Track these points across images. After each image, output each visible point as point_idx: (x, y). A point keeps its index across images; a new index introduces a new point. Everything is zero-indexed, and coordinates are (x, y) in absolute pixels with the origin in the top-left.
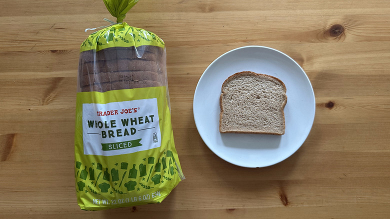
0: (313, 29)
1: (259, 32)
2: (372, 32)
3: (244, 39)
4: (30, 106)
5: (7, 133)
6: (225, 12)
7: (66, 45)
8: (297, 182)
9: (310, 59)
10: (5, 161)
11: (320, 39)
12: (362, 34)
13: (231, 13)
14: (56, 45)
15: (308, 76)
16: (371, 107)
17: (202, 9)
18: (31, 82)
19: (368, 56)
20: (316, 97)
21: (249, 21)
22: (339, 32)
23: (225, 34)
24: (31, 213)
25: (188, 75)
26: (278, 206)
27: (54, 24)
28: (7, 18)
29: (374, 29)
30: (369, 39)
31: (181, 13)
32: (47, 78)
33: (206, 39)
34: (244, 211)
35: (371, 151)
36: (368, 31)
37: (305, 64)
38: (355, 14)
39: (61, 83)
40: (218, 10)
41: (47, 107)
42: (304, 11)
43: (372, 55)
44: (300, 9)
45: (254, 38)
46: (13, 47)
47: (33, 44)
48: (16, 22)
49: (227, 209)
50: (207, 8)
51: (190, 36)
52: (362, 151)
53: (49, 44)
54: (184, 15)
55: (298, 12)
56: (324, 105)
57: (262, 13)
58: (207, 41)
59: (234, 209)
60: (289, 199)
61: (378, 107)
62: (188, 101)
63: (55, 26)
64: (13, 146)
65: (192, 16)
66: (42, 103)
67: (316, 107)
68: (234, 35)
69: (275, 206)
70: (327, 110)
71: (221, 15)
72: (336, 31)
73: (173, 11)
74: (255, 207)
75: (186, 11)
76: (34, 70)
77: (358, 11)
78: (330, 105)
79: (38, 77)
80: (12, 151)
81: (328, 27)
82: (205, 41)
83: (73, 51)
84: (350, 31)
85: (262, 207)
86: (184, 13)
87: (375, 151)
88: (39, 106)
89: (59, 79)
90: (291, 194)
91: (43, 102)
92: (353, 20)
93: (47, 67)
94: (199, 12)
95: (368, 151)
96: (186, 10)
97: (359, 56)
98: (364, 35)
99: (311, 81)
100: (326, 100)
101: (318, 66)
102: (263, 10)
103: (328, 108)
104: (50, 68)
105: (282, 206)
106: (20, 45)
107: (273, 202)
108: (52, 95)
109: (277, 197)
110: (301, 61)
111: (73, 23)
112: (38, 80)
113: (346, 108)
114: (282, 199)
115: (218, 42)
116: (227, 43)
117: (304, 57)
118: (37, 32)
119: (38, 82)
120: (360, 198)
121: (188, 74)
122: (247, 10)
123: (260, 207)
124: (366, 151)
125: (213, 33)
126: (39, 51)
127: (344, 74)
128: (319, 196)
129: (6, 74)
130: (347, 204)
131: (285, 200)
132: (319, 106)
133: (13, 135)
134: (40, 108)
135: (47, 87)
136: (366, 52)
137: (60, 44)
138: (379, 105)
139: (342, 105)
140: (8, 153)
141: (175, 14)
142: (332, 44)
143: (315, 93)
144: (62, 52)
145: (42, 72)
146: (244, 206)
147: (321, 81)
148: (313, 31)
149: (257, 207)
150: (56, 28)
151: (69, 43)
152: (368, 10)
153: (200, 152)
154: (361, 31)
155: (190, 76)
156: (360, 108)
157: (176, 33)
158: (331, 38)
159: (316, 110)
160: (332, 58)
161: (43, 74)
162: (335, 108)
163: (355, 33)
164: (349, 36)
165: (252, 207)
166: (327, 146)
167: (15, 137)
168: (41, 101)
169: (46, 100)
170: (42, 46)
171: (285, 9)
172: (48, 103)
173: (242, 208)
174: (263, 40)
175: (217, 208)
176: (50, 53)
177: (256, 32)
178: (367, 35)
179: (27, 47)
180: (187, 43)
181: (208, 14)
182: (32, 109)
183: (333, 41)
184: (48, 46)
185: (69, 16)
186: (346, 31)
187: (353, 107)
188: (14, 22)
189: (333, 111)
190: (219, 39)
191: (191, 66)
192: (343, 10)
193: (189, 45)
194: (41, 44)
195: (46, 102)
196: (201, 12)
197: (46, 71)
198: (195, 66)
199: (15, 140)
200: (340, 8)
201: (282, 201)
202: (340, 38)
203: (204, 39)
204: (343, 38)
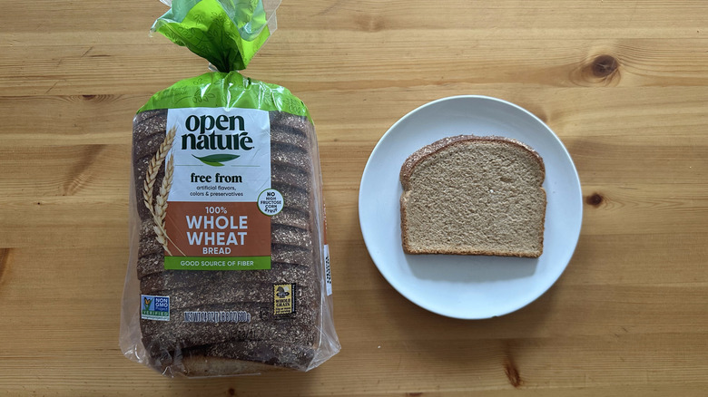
0: (562, 63)
1: (463, 68)
2: (668, 69)
3: (438, 79)
4: (40, 196)
6: (403, 31)
7: (113, 85)
8: (536, 343)
9: (557, 116)
11: (575, 81)
12: (650, 73)
13: (415, 32)
14: (94, 86)
16: (668, 204)
17: (362, 24)
18: (44, 153)
19: (661, 111)
21: (447, 47)
22: (609, 68)
23: (403, 70)
25: (336, 143)
26: (502, 388)
27: (91, 48)
28: (5, 35)
29: (671, 64)
30: (662, 83)
31: (325, 31)
32: (76, 146)
33: (369, 79)
35: (671, 285)
36: (660, 68)
38: (637, 37)
39: (99, 156)
40: (392, 28)
41: (71, 200)
42: (546, 30)
43: (668, 111)
44: (539, 27)
45: (457, 78)
46: (13, 88)
47: (50, 83)
48: (19, 44)
49: (407, 394)
50: (372, 23)
51: (340, 73)
52: (656, 285)
53: (79, 84)
54: (329, 35)
55: (536, 32)
56: (585, 199)
57: (470, 33)
58: (370, 81)
59: (420, 394)
60: (522, 375)
61: (682, 204)
63: (93, 50)
64: (5, 272)
65: (343, 37)
66: (63, 192)
68: (420, 73)
69: (496, 388)
70: (591, 209)
71: (396, 36)
72: (604, 67)
73: (310, 28)
74: (459, 390)
75: (333, 29)
76: (50, 131)
77: (642, 32)
78: (596, 200)
79: (60, 143)
80: (2, 281)
81: (589, 59)
82: (367, 81)
83: (126, 96)
84: (628, 68)
85: (472, 389)
86: (329, 32)
87: (679, 285)
88: (57, 198)
89: (95, 149)
90: (527, 366)
91: (66, 189)
92: (634, 48)
93: (76, 126)
94: (357, 30)
95: (667, 285)
96: (334, 26)
97: (645, 112)
98: (655, 74)
100: (589, 190)
101: (575, 127)
102: (473, 28)
103: (591, 206)
104: (80, 127)
105: (510, 387)
106: (27, 85)
107: (492, 380)
108: (82, 176)
109: (500, 370)
111: (127, 46)
112: (57, 148)
113: (623, 205)
114: (509, 375)
115: (392, 84)
116: (406, 86)
117: (548, 112)
118: (59, 62)
119: (57, 152)
120: (653, 372)
121: (336, 140)
122: (444, 28)
123: (468, 389)
124: (662, 285)
125: (381, 68)
126: (61, 96)
127: (620, 143)
128: (578, 368)
130: (630, 383)
131: (515, 376)
133: (6, 252)
134: (60, 200)
135: (73, 161)
136: (658, 105)
137: (101, 83)
138: (682, 201)
139: (617, 200)
141: (313, 33)
142: (596, 89)
144: (103, 98)
145: (66, 133)
146: (438, 387)
148: (562, 67)
149: (462, 390)
150: (93, 55)
151: (116, 82)
152: (659, 31)
154: (650, 68)
155: (340, 144)
156: (650, 205)
157: (314, 66)
158: (595, 80)
160: (598, 115)
161: (68, 137)
162: (603, 205)
163: (637, 71)
164: (627, 76)
165: (454, 390)
167: (10, 254)
168: (62, 188)
169: (70, 187)
170: (66, 87)
171: (512, 28)
172: (75, 192)
173: (434, 391)
174: (472, 81)
175: (389, 392)
176: (81, 100)
177: (459, 68)
178: (660, 75)
179: (40, 87)
180: (335, 85)
181: (372, 34)
182: (43, 202)
183: (598, 85)
184: (78, 87)
185: (119, 34)
186: (621, 67)
187: (637, 204)
188: (17, 44)
189: (601, 210)
190: (393, 79)
191: (341, 127)
192: (615, 30)
193: (338, 89)
194: (65, 84)
195: (72, 190)
196: (361, 30)
197: (72, 133)
198: (349, 126)
199: (9, 259)
200: (610, 27)
201: (510, 378)
202: (611, 79)
203: (366, 79)
204: (615, 79)
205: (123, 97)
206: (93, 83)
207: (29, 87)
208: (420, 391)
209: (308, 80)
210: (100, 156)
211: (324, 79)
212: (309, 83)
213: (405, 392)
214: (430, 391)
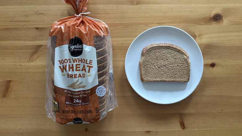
0: (202, 17)
1: (167, 18)
2: (240, 19)
3: (158, 22)
4: (21, 63)
5: (6, 79)
6: (146, 5)
7: (45, 24)
8: (191, 115)
9: (200, 35)
10: (4, 97)
11: (207, 23)
13: (150, 5)
15: (199, 46)
16: (238, 67)
17: (132, 3)
18: (22, 48)
19: (237, 34)
20: (204, 60)
21: (162, 11)
22: (219, 18)
23: (146, 19)
24: (20, 131)
25: (122, 45)
26: (178, 130)
27: (38, 11)
28: (8, 7)
30: (238, 24)
31: (119, 5)
32: (33, 46)
33: (134, 22)
34: (157, 132)
35: (239, 95)
36: (237, 19)
37: (197, 39)
38: (230, 7)
40: (142, 4)
41: (32, 64)
42: (197, 5)
43: (240, 34)
44: (194, 4)
45: (165, 22)
46: (11, 25)
47: (24, 23)
48: (13, 10)
49: (146, 131)
50: (135, 2)
51: (124, 20)
52: (233, 95)
53: (34, 24)
54: (120, 6)
55: (193, 5)
56: (209, 65)
57: (170, 6)
58: (134, 23)
59: (150, 131)
60: (185, 125)
62: (122, 61)
63: (38, 12)
64: (10, 89)
65: (125, 7)
66: (29, 61)
67: (204, 66)
68: (152, 20)
69: (176, 130)
70: (211, 68)
71: (143, 7)
72: (217, 18)
73: (113, 4)
74: (164, 130)
75: (121, 4)
76: (24, 40)
77: (231, 5)
78: (213, 65)
79: (27, 44)
80: (9, 91)
81: (212, 15)
84: (226, 18)
85: (168, 130)
88: (27, 63)
89: (40, 46)
90: (187, 122)
91: (30, 60)
92: (228, 11)
93: (33, 38)
94: (130, 4)
95: (237, 95)
96: (122, 3)
97: (232, 34)
98: (235, 20)
99: (201, 50)
100: (210, 62)
101: (205, 40)
102: (171, 4)
103: (211, 67)
104: (34, 39)
105: (181, 129)
106: (16, 24)
107: (175, 127)
108: (35, 56)
109: (178, 124)
110: (195, 37)
111: (50, 10)
112: (26, 46)
113: (223, 67)
114: (181, 125)
115: (142, 24)
116: (147, 25)
117: (197, 34)
118: (27, 16)
119: (27, 47)
120: (231, 125)
122: (161, 4)
123: (167, 130)
124: (235, 95)
125: (139, 18)
126: (27, 28)
127: (222, 45)
128: (205, 123)
129: (7, 42)
130: (223, 129)
131: (183, 126)
132: (205, 65)
133: (10, 81)
134: (28, 64)
135: (32, 51)
136: (236, 32)
137: (41, 23)
139: (221, 65)
140: (7, 92)
141: (115, 6)
142: (214, 26)
143: (203, 57)
144: (42, 29)
145: (29, 41)
146: (157, 129)
147: (207, 50)
148: (202, 18)
149: (165, 130)
150: (38, 14)
151: (47, 23)
152: (238, 5)
153: (129, 94)
154: (233, 18)
156: (232, 67)
157: (115, 18)
158: (214, 23)
159: (204, 69)
160: (215, 35)
162: (215, 67)
163: (230, 20)
164: (225, 21)
165: (162, 130)
166: (211, 91)
167: (11, 82)
169: (31, 59)
170: (29, 25)
171: (185, 4)
172: (33, 61)
175: (140, 130)
176: (35, 29)
177: (166, 18)
178: (237, 21)
179: (20, 25)
180: (122, 24)
181: (135, 6)
182: (22, 65)
183: (215, 24)
184: (33, 25)
185: (47, 6)
186: (223, 18)
187: (228, 67)
188: (12, 10)
189: (215, 69)
190: (142, 22)
191: (124, 39)
192: (222, 5)
193: (123, 26)
194: (29, 24)
195: (32, 60)
196: (131, 5)
197: (32, 41)
198: (127, 39)
199: (11, 84)
200: (220, 3)
201: (181, 126)
202: (220, 22)
203: (133, 22)
204: (221, 22)
205: (49, 28)
206: (39, 23)
207: (17, 25)
208: (150, 130)
209: (112, 22)
210: (41, 49)
211: (118, 22)
212: (113, 23)
213: (145, 130)
214: (154, 130)
